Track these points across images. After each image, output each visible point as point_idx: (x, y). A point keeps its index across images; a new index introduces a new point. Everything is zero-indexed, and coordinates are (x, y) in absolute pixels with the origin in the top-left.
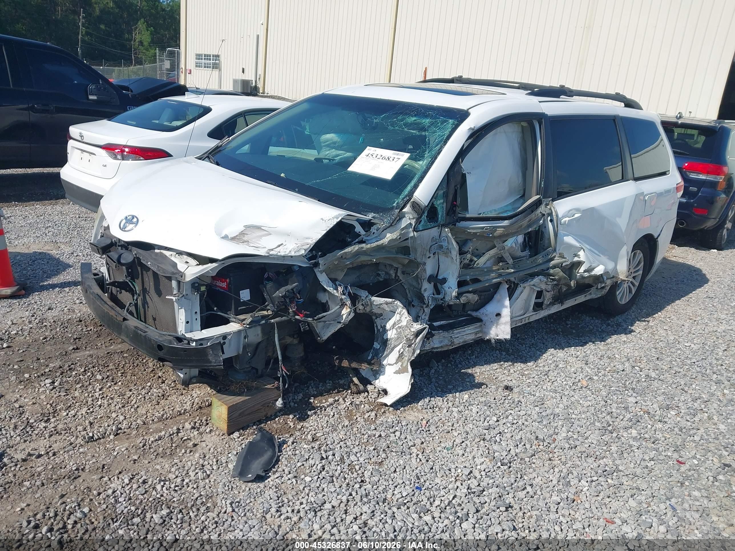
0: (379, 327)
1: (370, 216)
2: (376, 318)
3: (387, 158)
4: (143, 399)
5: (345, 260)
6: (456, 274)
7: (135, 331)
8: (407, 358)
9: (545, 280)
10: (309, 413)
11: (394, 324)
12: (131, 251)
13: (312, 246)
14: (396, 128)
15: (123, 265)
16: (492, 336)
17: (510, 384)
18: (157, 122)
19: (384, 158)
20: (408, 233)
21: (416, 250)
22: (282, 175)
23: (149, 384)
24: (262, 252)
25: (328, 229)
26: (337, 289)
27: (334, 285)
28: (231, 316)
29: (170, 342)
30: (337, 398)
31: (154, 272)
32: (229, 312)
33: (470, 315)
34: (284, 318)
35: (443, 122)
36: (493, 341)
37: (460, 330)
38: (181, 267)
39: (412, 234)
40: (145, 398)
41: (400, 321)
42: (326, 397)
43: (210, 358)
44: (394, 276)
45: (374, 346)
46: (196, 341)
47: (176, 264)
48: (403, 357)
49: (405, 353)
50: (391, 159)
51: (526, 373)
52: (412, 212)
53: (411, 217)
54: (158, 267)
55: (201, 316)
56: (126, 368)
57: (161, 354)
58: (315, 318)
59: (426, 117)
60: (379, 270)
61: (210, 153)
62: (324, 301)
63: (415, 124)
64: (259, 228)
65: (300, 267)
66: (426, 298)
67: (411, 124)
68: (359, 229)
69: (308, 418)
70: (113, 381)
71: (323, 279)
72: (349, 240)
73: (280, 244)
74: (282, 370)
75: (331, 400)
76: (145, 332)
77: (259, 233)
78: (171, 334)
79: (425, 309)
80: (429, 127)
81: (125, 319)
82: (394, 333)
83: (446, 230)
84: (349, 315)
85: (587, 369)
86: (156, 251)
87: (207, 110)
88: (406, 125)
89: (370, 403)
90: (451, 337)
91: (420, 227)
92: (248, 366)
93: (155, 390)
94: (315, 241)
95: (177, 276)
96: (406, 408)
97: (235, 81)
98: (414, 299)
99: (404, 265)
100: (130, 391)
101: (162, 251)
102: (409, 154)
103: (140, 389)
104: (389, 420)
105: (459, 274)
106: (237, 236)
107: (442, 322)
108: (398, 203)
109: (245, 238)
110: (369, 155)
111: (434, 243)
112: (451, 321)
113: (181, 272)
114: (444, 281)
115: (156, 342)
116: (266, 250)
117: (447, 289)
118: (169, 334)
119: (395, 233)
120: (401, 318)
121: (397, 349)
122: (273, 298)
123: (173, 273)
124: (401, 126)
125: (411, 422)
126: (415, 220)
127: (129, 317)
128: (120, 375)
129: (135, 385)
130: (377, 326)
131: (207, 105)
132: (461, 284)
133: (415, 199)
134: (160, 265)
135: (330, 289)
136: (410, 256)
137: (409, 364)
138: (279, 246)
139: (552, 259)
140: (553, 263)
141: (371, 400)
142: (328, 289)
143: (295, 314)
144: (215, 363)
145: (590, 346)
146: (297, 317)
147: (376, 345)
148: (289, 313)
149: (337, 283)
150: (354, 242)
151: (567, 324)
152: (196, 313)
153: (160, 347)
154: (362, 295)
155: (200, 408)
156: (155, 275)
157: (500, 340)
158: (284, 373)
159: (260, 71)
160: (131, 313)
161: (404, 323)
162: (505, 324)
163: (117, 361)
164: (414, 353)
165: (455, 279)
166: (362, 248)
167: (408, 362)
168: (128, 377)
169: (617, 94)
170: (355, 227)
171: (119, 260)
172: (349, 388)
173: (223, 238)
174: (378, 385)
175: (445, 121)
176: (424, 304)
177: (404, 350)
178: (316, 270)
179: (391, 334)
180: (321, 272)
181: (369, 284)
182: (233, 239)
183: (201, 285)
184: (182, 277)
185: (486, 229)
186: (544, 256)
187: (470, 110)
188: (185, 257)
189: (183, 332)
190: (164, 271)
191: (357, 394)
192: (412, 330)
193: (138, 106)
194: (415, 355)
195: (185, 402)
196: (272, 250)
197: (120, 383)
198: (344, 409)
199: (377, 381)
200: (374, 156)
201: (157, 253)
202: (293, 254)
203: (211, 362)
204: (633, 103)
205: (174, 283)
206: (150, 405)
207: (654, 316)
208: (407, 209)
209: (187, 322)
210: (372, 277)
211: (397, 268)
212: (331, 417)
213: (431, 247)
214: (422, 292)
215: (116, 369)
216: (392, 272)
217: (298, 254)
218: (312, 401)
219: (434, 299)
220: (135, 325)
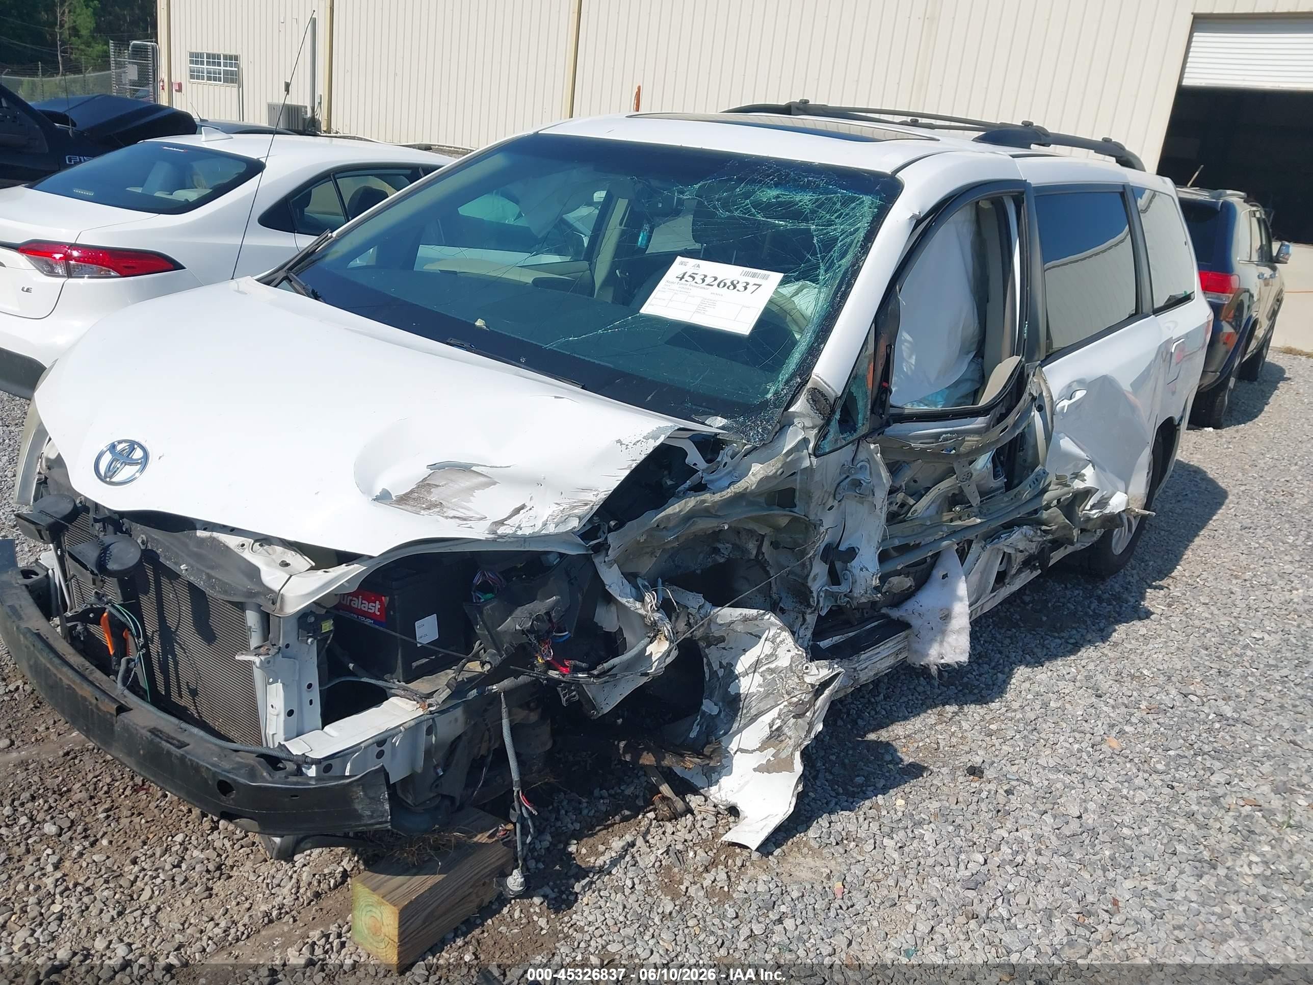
0: (716, 667)
1: (716, 424)
2: (708, 646)
3: (729, 284)
4: (168, 883)
5: (665, 532)
6: (877, 537)
7: (151, 742)
8: (791, 742)
9: (1032, 532)
10: (577, 888)
11: (757, 663)
12: (128, 533)
13: (596, 508)
14: (736, 214)
15: (111, 574)
16: (932, 659)
17: (977, 760)
18: (139, 190)
19: (722, 284)
20: (799, 460)
21: (809, 496)
22: (480, 323)
23: (179, 838)
24: (478, 532)
25: (634, 466)
26: (641, 599)
27: (633, 590)
28: (395, 684)
29: (252, 774)
30: (628, 838)
31: (192, 587)
32: (387, 677)
33: (884, 616)
34: (522, 679)
35: (846, 202)
36: (934, 670)
37: (872, 653)
38: (272, 578)
39: (806, 463)
40: (173, 880)
41: (773, 656)
42: (601, 834)
43: (358, 807)
44: (754, 552)
45: (703, 708)
46: (317, 762)
47: (257, 570)
48: (783, 738)
49: (786, 730)
50: (740, 287)
51: (993, 727)
52: (812, 413)
53: (808, 423)
54: (209, 577)
55: (320, 691)
56: (115, 796)
57: (228, 802)
58: (595, 672)
59: (804, 188)
60: (719, 541)
61: (291, 269)
62: (614, 629)
63: (780, 204)
64: (465, 469)
65: (561, 555)
66: (815, 595)
67: (769, 205)
68: (694, 457)
69: (576, 900)
70: (86, 837)
71: (612, 578)
72: (669, 483)
73: (518, 505)
74: (521, 805)
75: (617, 844)
76: (182, 745)
77: (466, 482)
78: (252, 748)
79: (808, 617)
80: (813, 212)
81: (122, 709)
82: (755, 683)
83: (872, 446)
84: (668, 655)
85: (1105, 709)
86: (200, 533)
87: (254, 168)
88: (757, 205)
89: (705, 844)
90: (855, 669)
91: (827, 446)
92: (432, 795)
93: (196, 853)
94: (603, 496)
95: (261, 600)
96: (784, 847)
97: (271, 108)
98: (784, 595)
99: (777, 529)
100: (134, 862)
101: (215, 534)
102: (782, 275)
103: (158, 851)
104: (761, 888)
105: (884, 536)
106: (412, 491)
107: (837, 639)
108: (776, 393)
109: (434, 497)
110: (686, 277)
111: (844, 476)
112: (851, 634)
113: (271, 591)
114: (852, 553)
115: (215, 773)
116: (487, 524)
117: (856, 571)
118: (247, 748)
119: (772, 462)
120: (775, 650)
121: (766, 718)
122: (498, 633)
123: (251, 594)
124: (748, 211)
125: (808, 887)
126: (815, 431)
127: (131, 699)
128: (102, 816)
129: (145, 843)
130: (709, 664)
131: (254, 156)
132: (883, 557)
133: (816, 382)
134: (212, 573)
135: (629, 602)
136: (796, 510)
137: (797, 755)
138: (517, 511)
139: (1045, 491)
140: (1047, 496)
141: (704, 836)
142: (623, 601)
143: (549, 666)
144: (371, 817)
145: (1087, 653)
146: (553, 674)
147: (709, 707)
148: (533, 667)
149: (640, 582)
150: (681, 488)
151: (1026, 604)
152: (310, 686)
153: (225, 787)
154: (688, 604)
155: (317, 895)
156: (197, 596)
157: (948, 665)
158: (523, 809)
159: (322, 89)
160: (134, 688)
161: (784, 661)
162: (959, 632)
163: (90, 776)
164: (809, 731)
165: (873, 549)
166: (704, 501)
167: (794, 750)
168: (124, 821)
169: (1107, 141)
170: (686, 454)
171: (101, 565)
172: (648, 804)
173: (377, 499)
174: (717, 795)
175: (853, 200)
176: (809, 606)
177: (784, 722)
178: (598, 560)
179: (748, 685)
180: (610, 565)
181: (694, 571)
182: (403, 500)
183: (320, 619)
184: (274, 603)
185: (946, 440)
186: (1033, 486)
187: (900, 175)
188: (279, 549)
189: (280, 738)
190: (226, 588)
191: (670, 820)
192: (808, 679)
193: (94, 154)
194: (813, 736)
195: (276, 882)
196: (502, 523)
197: (105, 842)
198: (653, 866)
199: (714, 789)
200: (698, 279)
201: (203, 540)
202: (551, 529)
203: (360, 817)
204: (1131, 159)
205: (252, 618)
206: (188, 902)
207: (1173, 574)
208: (800, 406)
209: (290, 713)
210: (701, 556)
211: (763, 536)
212: (627, 891)
213: (839, 484)
214: (809, 584)
215: (91, 798)
216: (752, 546)
217: (563, 529)
218: (572, 848)
219: (830, 595)
220: (152, 724)
